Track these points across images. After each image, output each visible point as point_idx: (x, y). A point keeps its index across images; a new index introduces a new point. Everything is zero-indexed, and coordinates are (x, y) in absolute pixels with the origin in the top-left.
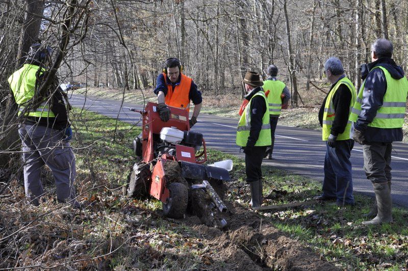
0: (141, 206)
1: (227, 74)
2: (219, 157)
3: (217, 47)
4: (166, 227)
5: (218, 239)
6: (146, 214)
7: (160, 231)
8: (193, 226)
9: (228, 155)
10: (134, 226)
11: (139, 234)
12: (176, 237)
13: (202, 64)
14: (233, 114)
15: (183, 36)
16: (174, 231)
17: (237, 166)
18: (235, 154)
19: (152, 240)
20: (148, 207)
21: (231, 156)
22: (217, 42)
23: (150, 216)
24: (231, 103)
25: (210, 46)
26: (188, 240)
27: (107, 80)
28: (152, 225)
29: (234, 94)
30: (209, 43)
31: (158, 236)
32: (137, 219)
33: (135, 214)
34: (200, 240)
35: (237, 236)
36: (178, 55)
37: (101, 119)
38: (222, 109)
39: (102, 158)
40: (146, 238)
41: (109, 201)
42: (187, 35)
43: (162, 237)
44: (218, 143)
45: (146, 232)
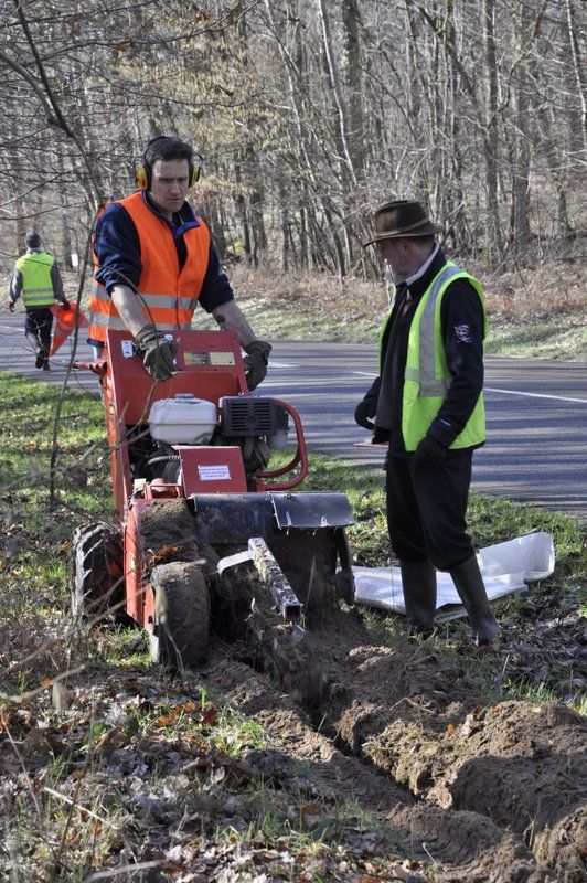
0: (187, 739)
1: (539, 185)
2: (502, 524)
3: (493, 75)
4: (282, 819)
5: (486, 859)
6: (203, 770)
7: (260, 837)
8: (388, 807)
9: (539, 513)
10: (161, 821)
11: (174, 853)
12: (321, 855)
13: (436, 152)
14: (565, 344)
15: (352, 44)
16: (313, 831)
17: (574, 555)
18: (565, 509)
19: (227, 872)
20: (213, 742)
21: (549, 515)
22: (491, 60)
23: (219, 776)
24: (558, 299)
25: (465, 76)
26: (369, 866)
27: (67, 243)
28: (229, 815)
29: (572, 261)
30: (458, 67)
31: (248, 857)
32: (168, 794)
33: (163, 774)
34: (414, 867)
35: (564, 842)
36: (338, 122)
37: (44, 400)
38: (522, 329)
39: (43, 557)
40: (203, 869)
41: (65, 728)
42: (369, 38)
43: (268, 860)
44: (499, 469)
45: (203, 842)
